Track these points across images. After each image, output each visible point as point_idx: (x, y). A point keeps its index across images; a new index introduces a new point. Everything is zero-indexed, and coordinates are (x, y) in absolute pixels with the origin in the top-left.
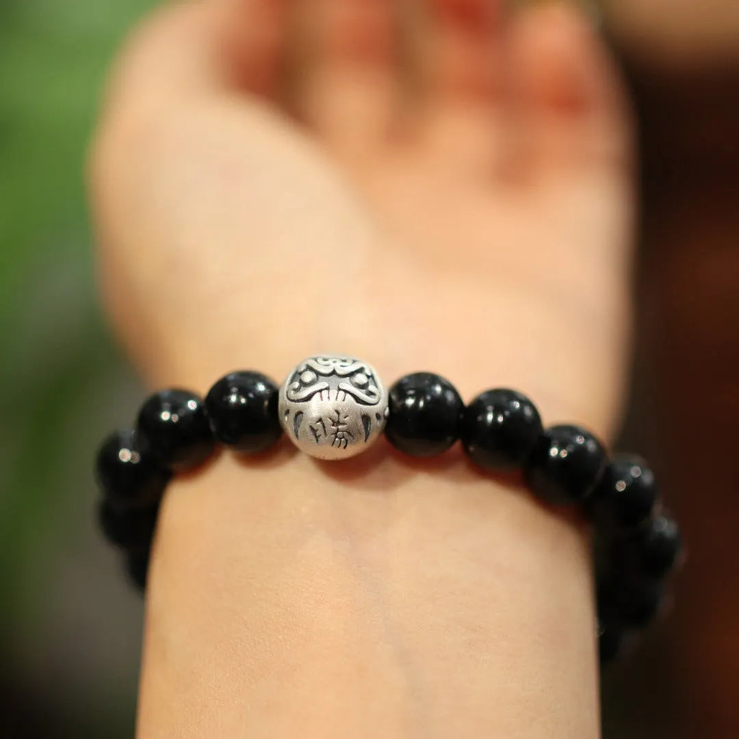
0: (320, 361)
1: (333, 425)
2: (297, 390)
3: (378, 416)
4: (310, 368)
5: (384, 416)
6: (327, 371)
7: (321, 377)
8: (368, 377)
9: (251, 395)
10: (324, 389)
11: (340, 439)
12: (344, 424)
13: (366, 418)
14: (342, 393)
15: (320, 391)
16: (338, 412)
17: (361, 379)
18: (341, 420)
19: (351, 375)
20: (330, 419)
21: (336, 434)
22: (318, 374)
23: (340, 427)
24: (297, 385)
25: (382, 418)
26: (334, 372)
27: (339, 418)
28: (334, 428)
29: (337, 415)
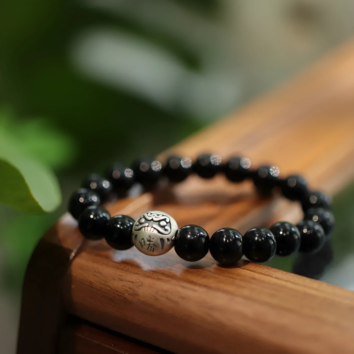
0: (149, 214)
2: (137, 226)
3: (168, 239)
4: (144, 217)
5: (172, 240)
6: (150, 218)
7: (147, 221)
8: (167, 223)
9: (125, 227)
10: (147, 226)
11: (151, 247)
12: (152, 241)
13: (162, 240)
14: (153, 229)
15: (144, 227)
16: (150, 236)
17: (163, 223)
19: (159, 221)
20: (147, 239)
21: (149, 245)
23: (151, 243)
24: (137, 223)
25: (171, 241)
26: (152, 219)
27: (150, 239)
28: (148, 243)
29: (150, 238)
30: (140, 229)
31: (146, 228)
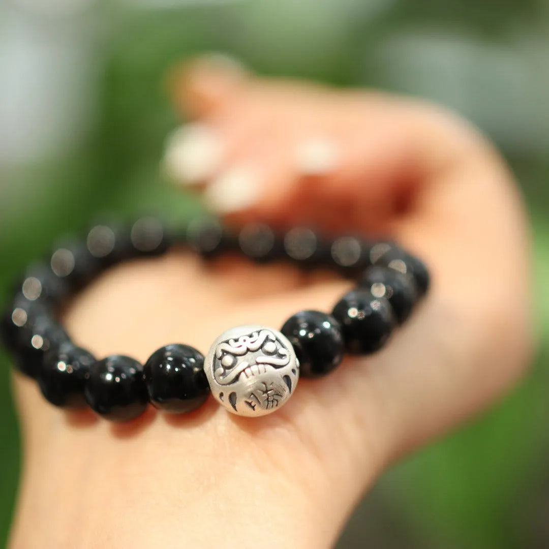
0: (231, 342)
1: (263, 394)
2: (224, 374)
3: (293, 370)
4: (225, 352)
5: (297, 368)
6: (243, 349)
7: (239, 358)
8: (274, 342)
10: (246, 368)
11: (273, 401)
12: (271, 390)
13: (287, 378)
14: (261, 366)
15: (244, 371)
16: (264, 383)
17: (269, 347)
18: (268, 389)
19: (261, 347)
20: (260, 390)
21: (268, 399)
22: (235, 355)
23: (269, 392)
24: (221, 370)
25: (296, 370)
26: (248, 350)
27: (266, 387)
28: (265, 395)
29: (264, 386)
30: (237, 378)
31: (247, 371)
